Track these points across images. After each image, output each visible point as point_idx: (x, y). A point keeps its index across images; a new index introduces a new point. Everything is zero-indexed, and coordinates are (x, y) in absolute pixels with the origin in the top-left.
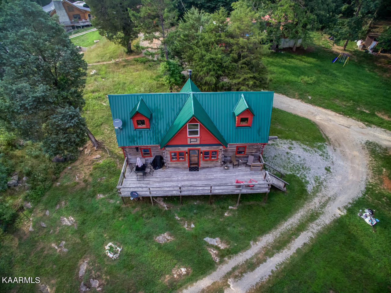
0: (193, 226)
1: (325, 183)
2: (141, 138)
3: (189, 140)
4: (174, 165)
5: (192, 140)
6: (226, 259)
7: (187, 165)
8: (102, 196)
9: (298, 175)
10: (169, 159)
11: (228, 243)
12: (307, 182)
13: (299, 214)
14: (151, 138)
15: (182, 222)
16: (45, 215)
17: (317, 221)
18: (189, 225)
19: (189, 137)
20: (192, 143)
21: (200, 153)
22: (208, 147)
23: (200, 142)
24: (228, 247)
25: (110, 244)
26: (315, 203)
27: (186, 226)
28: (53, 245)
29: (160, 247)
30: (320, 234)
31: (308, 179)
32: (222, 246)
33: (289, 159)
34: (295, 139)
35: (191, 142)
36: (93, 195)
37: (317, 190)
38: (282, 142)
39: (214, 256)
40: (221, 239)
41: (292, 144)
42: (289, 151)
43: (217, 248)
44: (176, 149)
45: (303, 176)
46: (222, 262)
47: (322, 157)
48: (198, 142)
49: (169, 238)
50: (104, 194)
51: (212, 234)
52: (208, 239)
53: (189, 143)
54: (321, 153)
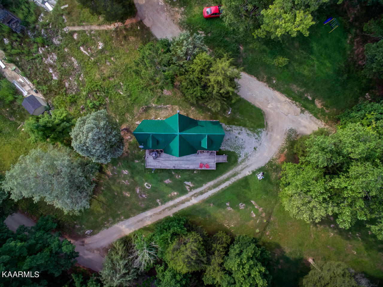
0: (180, 177)
6: (192, 190)
8: (137, 161)
9: (237, 152)
11: (194, 184)
12: (240, 156)
15: (175, 175)
16: (114, 169)
18: (178, 176)
24: (194, 186)
25: (146, 183)
27: (177, 177)
28: (123, 181)
29: (166, 185)
32: (191, 185)
34: (245, 126)
36: (133, 160)
37: (243, 161)
38: (236, 128)
39: (187, 189)
40: (191, 182)
43: (189, 186)
46: (190, 191)
49: (170, 181)
52: (186, 183)
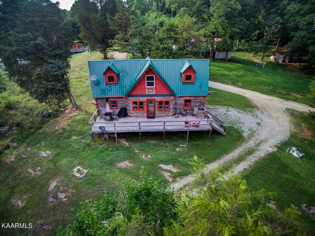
0: (149, 156)
1: (257, 132)
2: (111, 91)
3: (147, 90)
4: (135, 115)
5: (149, 91)
6: (178, 179)
7: (146, 114)
8: (75, 138)
9: (235, 127)
10: (131, 109)
12: (243, 131)
13: (238, 151)
14: (118, 91)
15: (140, 154)
16: (26, 150)
17: (254, 155)
18: (146, 156)
19: (147, 88)
20: (150, 93)
21: (155, 102)
22: (162, 97)
23: (156, 93)
24: (179, 171)
25: (78, 168)
26: (251, 144)
27: (144, 156)
28: (30, 170)
29: (121, 170)
30: (257, 162)
31: (243, 129)
32: (175, 170)
33: (227, 117)
34: (230, 106)
35: (148, 92)
36: (69, 137)
37: (250, 137)
38: (220, 107)
40: (173, 165)
41: (229, 109)
42: (226, 112)
43: (170, 171)
44: (137, 99)
45: (239, 127)
46: (174, 181)
47: (253, 117)
48: (154, 93)
49: (129, 164)
50: (77, 136)
51: (166, 162)
52: (162, 166)
53: (147, 93)
54: (252, 114)
